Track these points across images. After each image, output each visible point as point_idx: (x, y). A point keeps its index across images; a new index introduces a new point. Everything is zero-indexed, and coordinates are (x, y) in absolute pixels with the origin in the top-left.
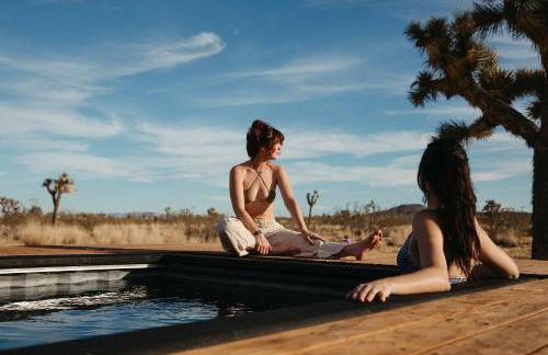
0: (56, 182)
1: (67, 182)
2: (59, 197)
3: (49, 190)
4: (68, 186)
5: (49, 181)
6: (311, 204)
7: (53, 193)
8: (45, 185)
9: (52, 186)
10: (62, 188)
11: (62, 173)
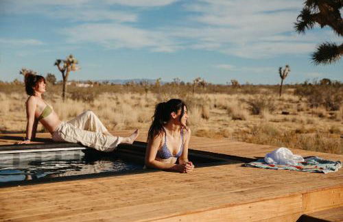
0: (65, 62)
1: (73, 62)
2: (67, 75)
3: (59, 68)
4: (74, 65)
5: (59, 61)
6: (282, 77)
7: (63, 71)
8: (56, 64)
9: (62, 65)
10: (70, 67)
11: (69, 55)
